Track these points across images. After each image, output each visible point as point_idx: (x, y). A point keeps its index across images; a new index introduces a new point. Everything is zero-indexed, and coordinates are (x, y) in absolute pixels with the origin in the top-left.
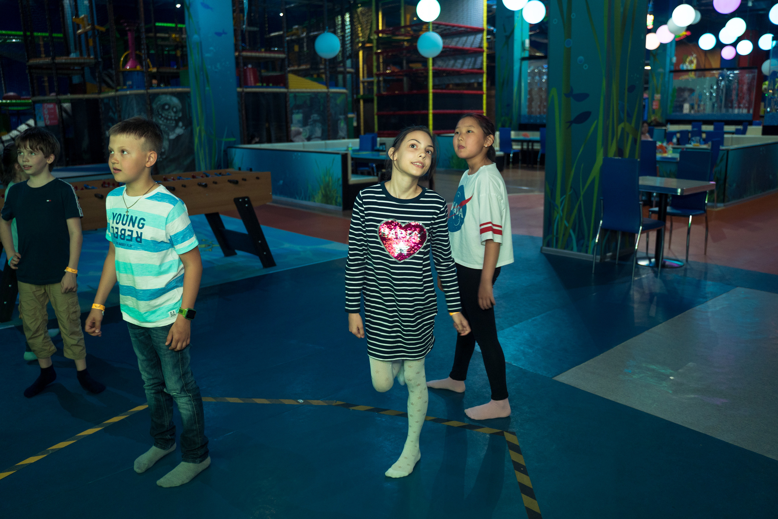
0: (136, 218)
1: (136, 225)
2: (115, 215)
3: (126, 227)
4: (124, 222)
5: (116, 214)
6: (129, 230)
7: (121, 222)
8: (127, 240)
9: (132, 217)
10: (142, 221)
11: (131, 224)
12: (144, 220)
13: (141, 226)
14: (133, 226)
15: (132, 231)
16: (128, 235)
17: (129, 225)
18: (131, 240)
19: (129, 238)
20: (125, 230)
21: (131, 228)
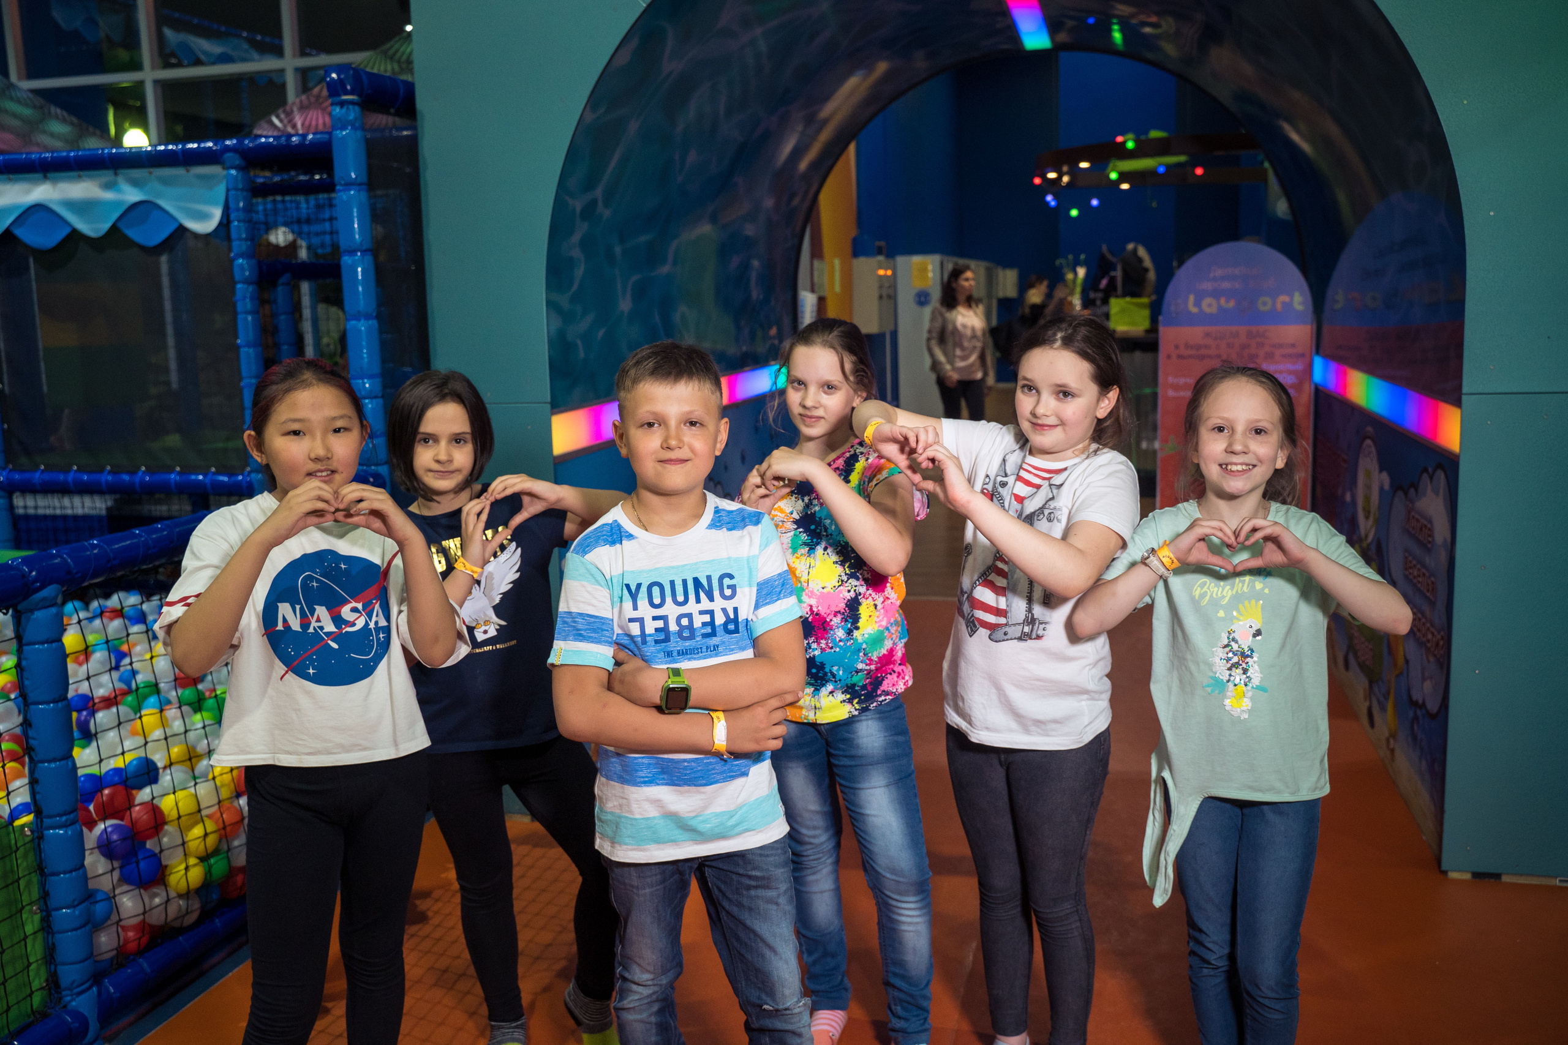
0: (709, 578)
1: (716, 593)
2: (633, 588)
3: (692, 607)
4: (680, 598)
5: (639, 586)
6: (701, 613)
7: (669, 599)
8: (705, 636)
9: (696, 581)
10: (727, 581)
11: (702, 595)
12: (731, 577)
13: (728, 592)
14: (711, 599)
15: (711, 613)
16: (704, 624)
17: (698, 601)
18: (713, 634)
19: (708, 630)
20: (689, 616)
21: (705, 604)
